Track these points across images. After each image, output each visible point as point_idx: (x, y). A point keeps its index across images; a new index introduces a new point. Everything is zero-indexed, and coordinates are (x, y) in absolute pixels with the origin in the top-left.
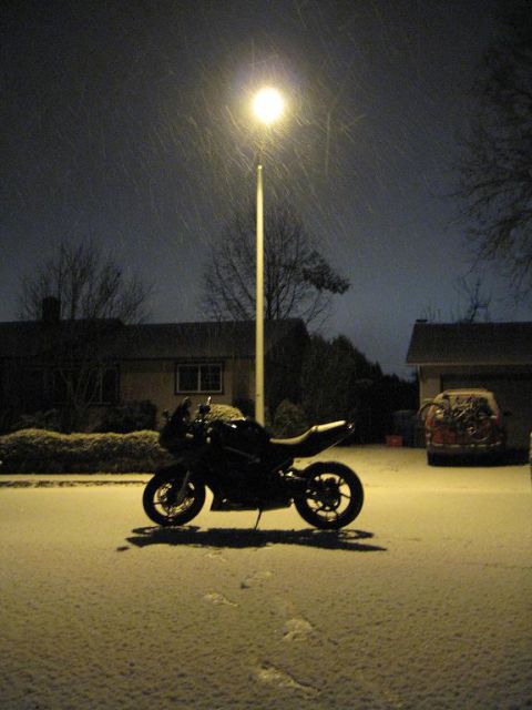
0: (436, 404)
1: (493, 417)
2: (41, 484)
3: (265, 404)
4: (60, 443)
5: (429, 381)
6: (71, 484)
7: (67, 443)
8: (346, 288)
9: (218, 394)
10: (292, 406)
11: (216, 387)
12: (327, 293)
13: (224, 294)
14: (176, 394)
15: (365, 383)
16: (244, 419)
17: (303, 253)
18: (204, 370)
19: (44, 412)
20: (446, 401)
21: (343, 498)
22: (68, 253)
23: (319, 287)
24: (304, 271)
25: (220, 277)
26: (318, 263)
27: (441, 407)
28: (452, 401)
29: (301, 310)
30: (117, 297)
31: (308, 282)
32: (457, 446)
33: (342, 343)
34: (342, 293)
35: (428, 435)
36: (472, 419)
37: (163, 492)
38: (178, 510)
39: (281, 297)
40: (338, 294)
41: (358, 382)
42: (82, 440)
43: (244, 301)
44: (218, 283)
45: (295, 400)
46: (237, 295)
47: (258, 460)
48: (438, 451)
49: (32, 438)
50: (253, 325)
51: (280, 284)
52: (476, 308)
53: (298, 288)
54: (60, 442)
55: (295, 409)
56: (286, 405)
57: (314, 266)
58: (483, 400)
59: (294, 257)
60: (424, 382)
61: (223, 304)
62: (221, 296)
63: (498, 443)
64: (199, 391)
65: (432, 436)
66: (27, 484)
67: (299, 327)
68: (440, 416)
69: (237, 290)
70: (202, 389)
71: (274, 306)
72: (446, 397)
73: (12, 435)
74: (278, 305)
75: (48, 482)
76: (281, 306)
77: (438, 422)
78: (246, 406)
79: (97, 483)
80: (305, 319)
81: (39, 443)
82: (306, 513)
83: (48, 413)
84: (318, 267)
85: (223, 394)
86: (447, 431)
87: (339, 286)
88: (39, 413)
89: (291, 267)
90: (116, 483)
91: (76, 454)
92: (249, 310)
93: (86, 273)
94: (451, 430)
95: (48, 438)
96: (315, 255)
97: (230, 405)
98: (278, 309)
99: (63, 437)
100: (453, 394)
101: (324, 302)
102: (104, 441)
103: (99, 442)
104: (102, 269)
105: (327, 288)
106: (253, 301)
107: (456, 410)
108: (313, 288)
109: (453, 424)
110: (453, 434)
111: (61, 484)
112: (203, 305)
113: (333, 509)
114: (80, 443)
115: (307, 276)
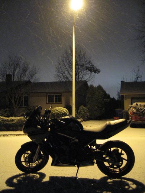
0: (133, 107)
5: (128, 99)
6: (7, 136)
7: (8, 121)
8: (99, 72)
9: (60, 104)
10: (84, 107)
11: (60, 101)
12: (93, 73)
13: (62, 74)
14: (47, 104)
15: (107, 100)
17: (86, 61)
18: (56, 96)
20: (137, 106)
22: (12, 58)
23: (91, 72)
24: (86, 67)
25: (61, 69)
26: (90, 64)
27: (135, 108)
28: (139, 106)
29: (86, 78)
30: (27, 73)
31: (87, 70)
32: (140, 121)
33: (100, 88)
34: (97, 73)
35: (131, 117)
37: (26, 155)
38: (34, 165)
39: (79, 74)
40: (97, 74)
41: (104, 100)
42: (13, 119)
43: (68, 76)
44: (60, 70)
47: (77, 140)
48: (134, 123)
50: (72, 82)
51: (79, 71)
52: (138, 78)
53: (84, 72)
54: (5, 120)
55: (85, 108)
56: (82, 107)
57: (89, 65)
59: (83, 63)
60: (126, 100)
61: (62, 77)
62: (61, 74)
64: (54, 103)
65: (132, 118)
67: (85, 83)
68: (135, 111)
69: (66, 73)
70: (55, 102)
71: (77, 77)
72: (137, 105)
74: (79, 76)
76: (80, 77)
77: (134, 113)
78: (69, 108)
79: (17, 135)
80: (87, 81)
84: (91, 66)
85: (62, 103)
86: (137, 116)
87: (97, 71)
89: (82, 66)
91: (11, 124)
92: (70, 79)
93: (17, 65)
95: (1, 119)
96: (90, 62)
97: (64, 107)
98: (78, 78)
99: (6, 118)
100: (139, 103)
101: (92, 76)
102: (20, 120)
103: (19, 120)
105: (93, 72)
106: (72, 76)
107: (140, 109)
108: (89, 72)
109: (139, 114)
110: (139, 117)
111: (4, 135)
112: (56, 77)
114: (12, 120)
115: (87, 68)
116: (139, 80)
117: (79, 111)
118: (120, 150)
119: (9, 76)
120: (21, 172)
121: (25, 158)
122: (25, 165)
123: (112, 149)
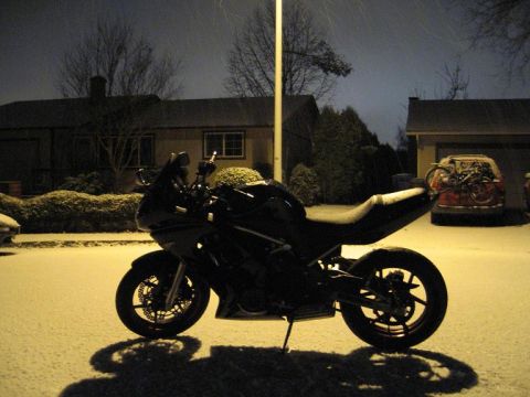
0: (441, 168)
1: (495, 181)
2: (67, 244)
3: (283, 167)
4: (90, 203)
5: (427, 148)
6: (96, 244)
7: (96, 204)
8: (348, 71)
9: (240, 159)
10: (306, 169)
11: (239, 152)
12: (332, 76)
13: (247, 78)
14: (204, 158)
15: (370, 149)
16: (264, 182)
17: (312, 42)
18: (228, 137)
19: (86, 174)
20: (452, 165)
21: (417, 304)
23: (325, 71)
24: (314, 57)
25: (243, 63)
26: (325, 51)
27: (447, 170)
28: (458, 166)
29: (311, 89)
31: (316, 67)
32: (460, 207)
33: (350, 115)
34: (344, 76)
36: (477, 182)
37: (147, 290)
38: (169, 315)
39: (294, 79)
40: (342, 77)
41: (362, 148)
42: (110, 201)
43: (263, 82)
44: (241, 67)
45: (309, 165)
46: (257, 77)
47: (288, 247)
48: (443, 211)
49: (62, 199)
50: (272, 99)
51: (293, 69)
52: (456, 89)
53: (308, 71)
55: (308, 171)
56: (301, 168)
57: (321, 53)
58: (487, 165)
59: (304, 47)
60: (422, 149)
61: (245, 85)
62: (244, 78)
63: (500, 205)
64: (224, 155)
66: (52, 244)
67: (310, 102)
68: (446, 179)
69: (257, 74)
70: (226, 154)
71: (288, 87)
72: (452, 162)
73: (43, 196)
74: (291, 85)
75: (73, 242)
76: (294, 86)
77: (444, 185)
78: (266, 171)
79: (122, 243)
80: (315, 96)
81: (70, 203)
82: (358, 324)
83: (89, 175)
84: (326, 54)
85: (244, 158)
86: (452, 194)
87: (343, 70)
88: (83, 175)
89: (302, 54)
90: (140, 242)
91: (105, 214)
92: (268, 90)
93: (121, 48)
94: (456, 192)
95: (78, 198)
96: (322, 44)
98: (291, 89)
99: (93, 198)
100: (459, 158)
101: (329, 83)
102: (131, 201)
103: (126, 202)
104: (135, 45)
105: (332, 72)
106: (272, 84)
107: (462, 174)
108: (321, 72)
109: (459, 187)
110: (457, 197)
111: (86, 244)
112: (229, 86)
113: (402, 320)
114: (108, 203)
115: (317, 62)
116: (460, 96)
117: (292, 178)
118: (407, 275)
119: (98, 84)
120: (134, 336)
121: (144, 298)
122: (144, 317)
123: (386, 272)
